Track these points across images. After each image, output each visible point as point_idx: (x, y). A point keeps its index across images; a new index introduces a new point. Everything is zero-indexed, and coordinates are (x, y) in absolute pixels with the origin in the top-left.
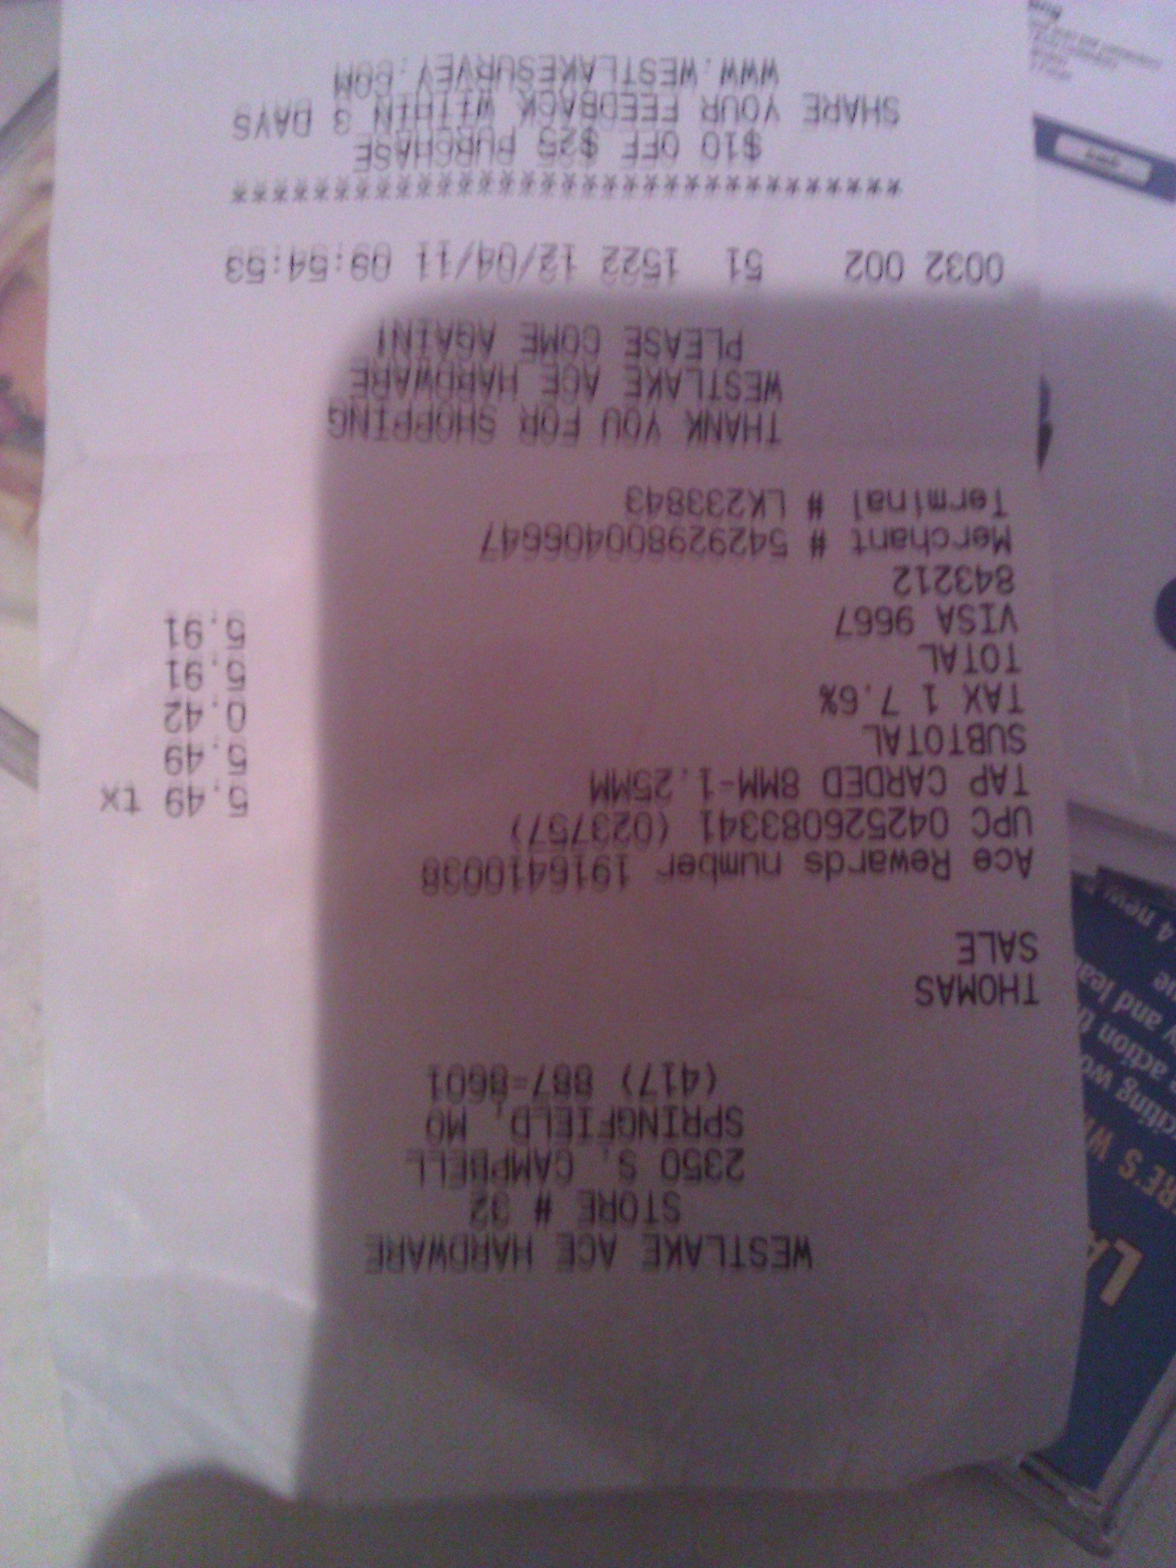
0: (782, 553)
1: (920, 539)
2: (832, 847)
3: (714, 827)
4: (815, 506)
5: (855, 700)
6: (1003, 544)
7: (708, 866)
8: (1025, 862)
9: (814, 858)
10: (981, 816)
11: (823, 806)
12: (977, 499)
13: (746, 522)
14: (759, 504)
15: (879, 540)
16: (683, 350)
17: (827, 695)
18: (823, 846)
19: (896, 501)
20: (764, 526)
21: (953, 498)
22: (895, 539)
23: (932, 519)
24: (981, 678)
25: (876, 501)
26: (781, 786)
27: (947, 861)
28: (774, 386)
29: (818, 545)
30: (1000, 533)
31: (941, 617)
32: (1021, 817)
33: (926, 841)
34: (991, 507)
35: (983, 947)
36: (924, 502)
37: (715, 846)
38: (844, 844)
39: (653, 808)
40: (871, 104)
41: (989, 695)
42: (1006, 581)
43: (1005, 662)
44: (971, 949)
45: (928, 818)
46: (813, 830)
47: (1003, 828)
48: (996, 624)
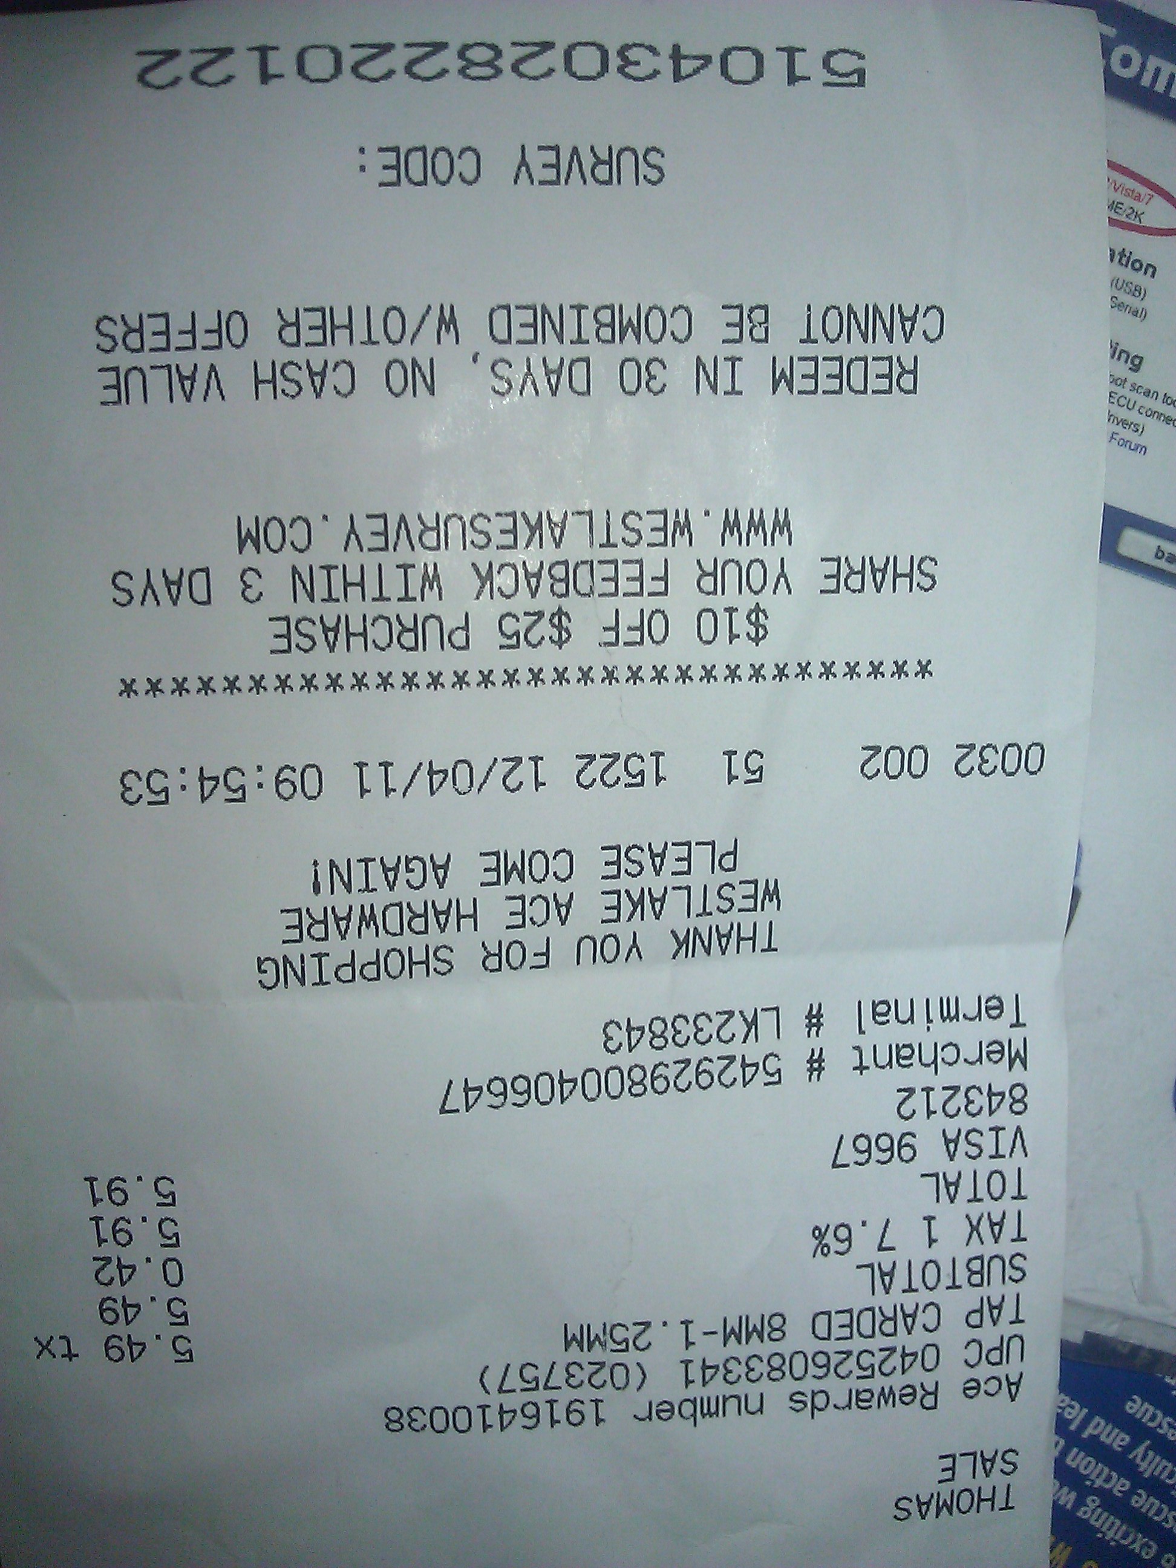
0: (776, 1078)
1: (928, 1057)
2: (818, 1385)
3: (695, 1373)
4: (814, 1019)
5: (849, 1239)
6: (1020, 1058)
7: (688, 1409)
8: (1014, 1386)
9: (797, 1397)
10: (974, 1346)
11: (811, 1346)
12: (993, 1007)
13: (736, 1048)
14: (752, 1024)
16: (670, 864)
17: (819, 1233)
18: (809, 1385)
19: (904, 1015)
21: (969, 1007)
23: (943, 1032)
24: (988, 1205)
25: (883, 1010)
26: (767, 1329)
27: (935, 1393)
28: (773, 893)
29: (816, 1064)
30: (1017, 1045)
31: (947, 1142)
32: (1016, 1344)
33: (916, 1376)
34: (1009, 1015)
35: (964, 1467)
36: (935, 1014)
37: (696, 1391)
38: (831, 1384)
39: (631, 1357)
40: (903, 567)
41: (992, 1225)
43: (1012, 1190)
44: (952, 1469)
45: (920, 1354)
46: (798, 1371)
47: (995, 1356)
48: (1004, 1149)
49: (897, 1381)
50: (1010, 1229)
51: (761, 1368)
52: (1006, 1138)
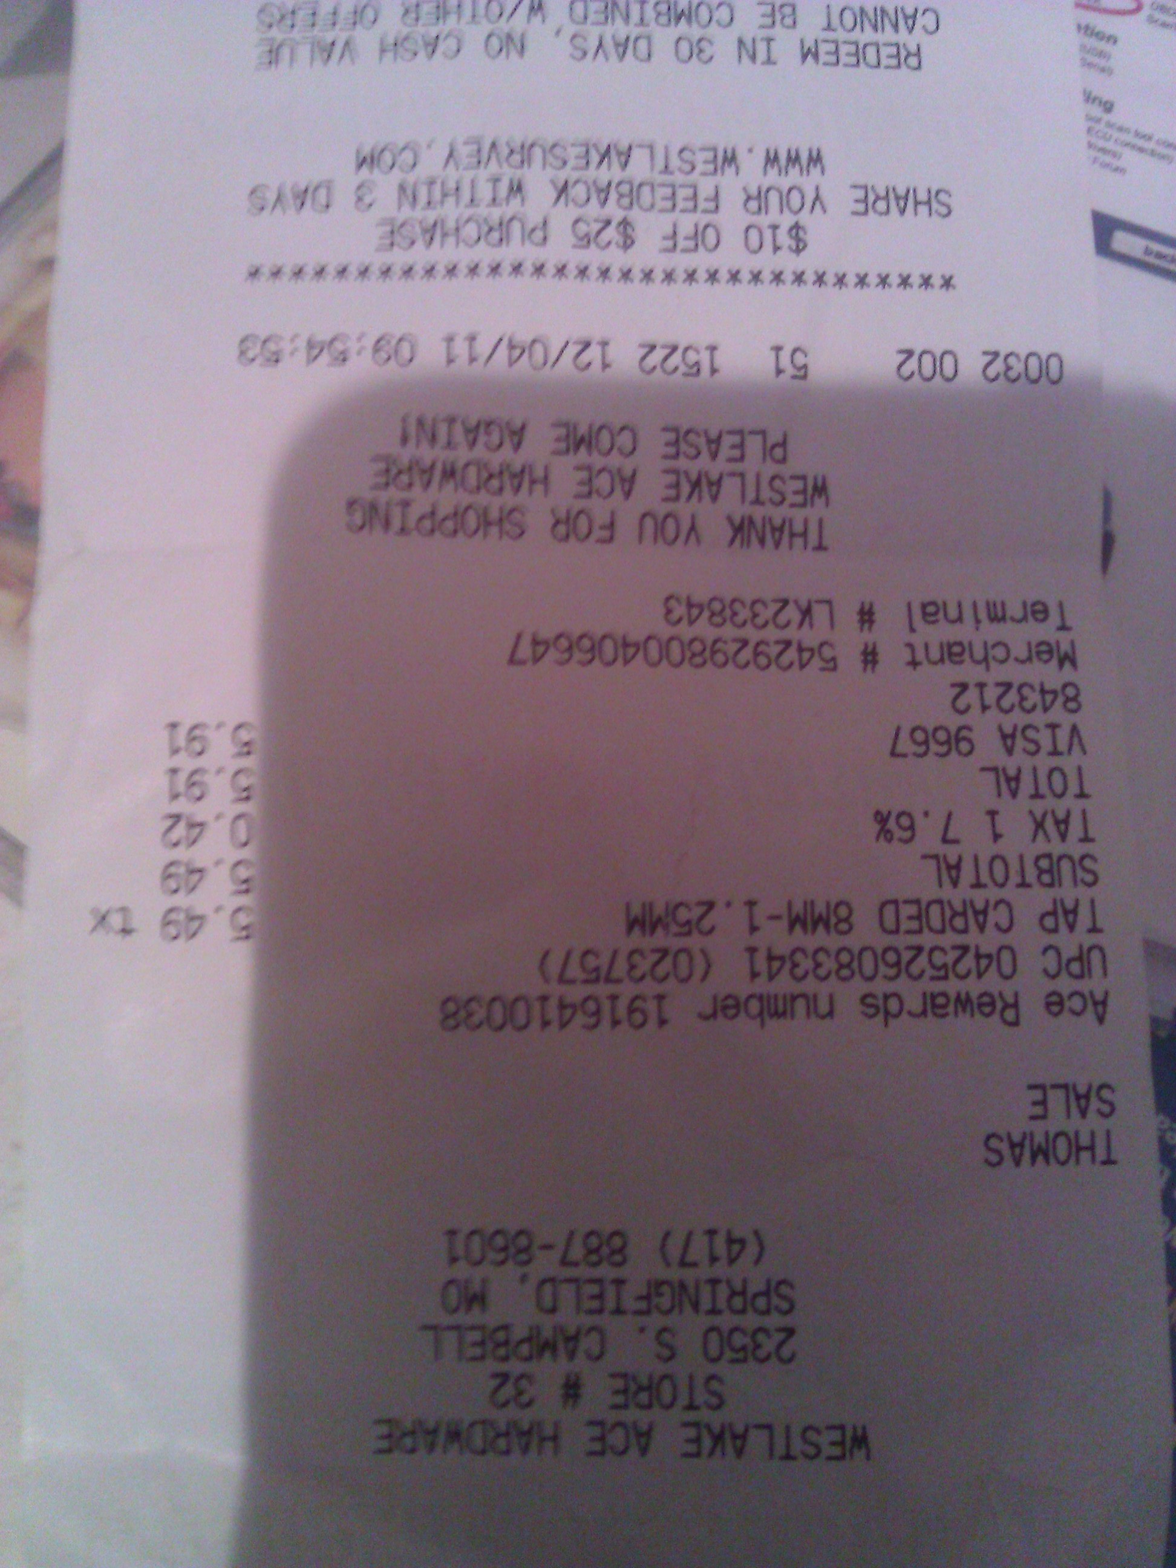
0: (832, 664)
1: (979, 654)
2: (891, 987)
3: (761, 964)
4: (866, 616)
5: (912, 827)
6: (1068, 659)
7: (754, 1006)
8: (1101, 1005)
9: (869, 1000)
10: (1051, 953)
11: (882, 941)
12: (1038, 611)
13: (791, 633)
14: (807, 612)
15: (935, 654)
16: (725, 451)
17: (882, 819)
18: (880, 987)
19: (953, 613)
20: (810, 637)
21: (1015, 609)
22: (953, 652)
23: (992, 632)
24: (1050, 802)
25: (931, 611)
26: (833, 920)
27: (1015, 1005)
28: (821, 489)
29: (870, 657)
30: (1065, 647)
31: (1004, 737)
32: (1096, 956)
33: (992, 982)
34: (1054, 619)
35: (1056, 1099)
36: (983, 615)
37: (761, 986)
38: (902, 985)
39: (694, 942)
40: (922, 196)
41: (1057, 823)
42: (1073, 701)
43: (1074, 788)
44: (1043, 1103)
45: (995, 957)
46: (868, 968)
47: (1075, 967)
48: (1062, 746)
49: (973, 987)
50: (1075, 829)
51: (829, 964)
52: (1063, 735)
